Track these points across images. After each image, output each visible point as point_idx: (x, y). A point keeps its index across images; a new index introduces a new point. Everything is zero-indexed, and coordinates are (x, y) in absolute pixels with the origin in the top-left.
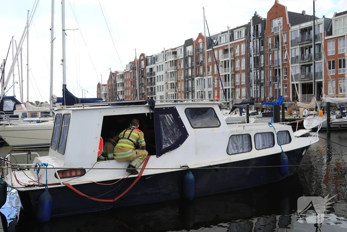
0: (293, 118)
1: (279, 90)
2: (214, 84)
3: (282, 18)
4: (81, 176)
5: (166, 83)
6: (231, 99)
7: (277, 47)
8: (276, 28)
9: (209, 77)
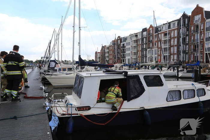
0: (206, 74)
1: (198, 56)
2: (158, 53)
3: (201, 15)
4: (88, 110)
5: (132, 52)
6: (168, 62)
7: (197, 31)
8: (196, 21)
9: (156, 49)
